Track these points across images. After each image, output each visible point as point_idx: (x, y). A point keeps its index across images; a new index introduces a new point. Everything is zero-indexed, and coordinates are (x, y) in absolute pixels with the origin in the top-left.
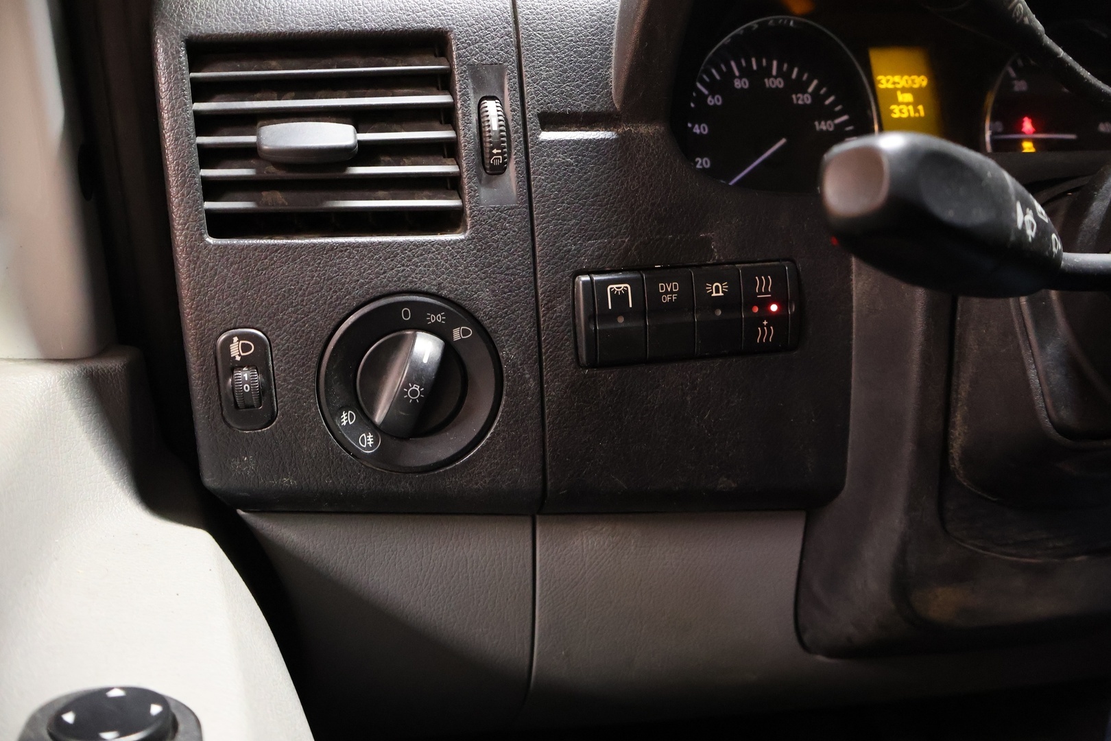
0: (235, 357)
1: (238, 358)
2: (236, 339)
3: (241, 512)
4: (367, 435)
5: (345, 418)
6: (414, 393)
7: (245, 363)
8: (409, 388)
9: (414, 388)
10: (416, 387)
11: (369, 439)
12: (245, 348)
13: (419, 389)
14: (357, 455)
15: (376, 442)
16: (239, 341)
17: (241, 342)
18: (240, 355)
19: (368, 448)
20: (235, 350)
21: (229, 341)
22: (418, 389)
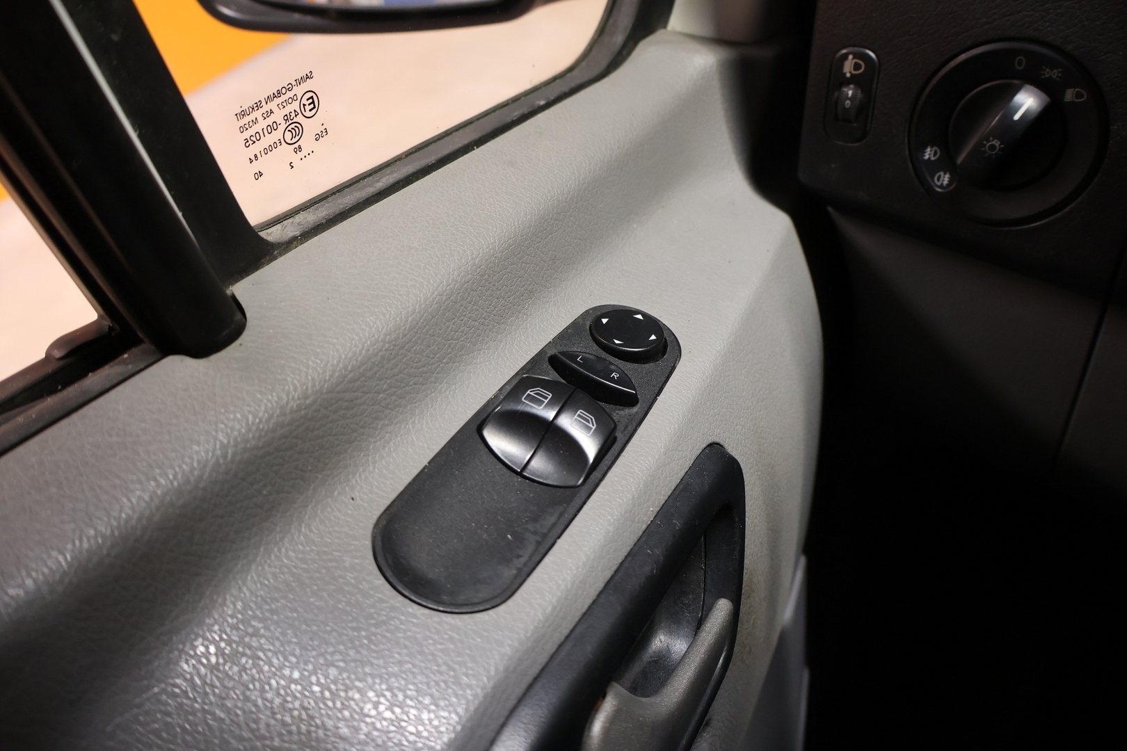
0: (845, 74)
1: (848, 75)
2: (851, 57)
3: (830, 209)
4: (945, 174)
5: (929, 153)
6: (993, 147)
7: (854, 80)
8: (988, 141)
9: (994, 143)
10: (997, 143)
11: (946, 179)
12: (857, 67)
13: (999, 145)
14: (929, 190)
15: (951, 182)
16: (853, 59)
17: (855, 60)
18: (850, 72)
19: (941, 186)
20: (848, 68)
21: (845, 57)
22: (997, 145)
